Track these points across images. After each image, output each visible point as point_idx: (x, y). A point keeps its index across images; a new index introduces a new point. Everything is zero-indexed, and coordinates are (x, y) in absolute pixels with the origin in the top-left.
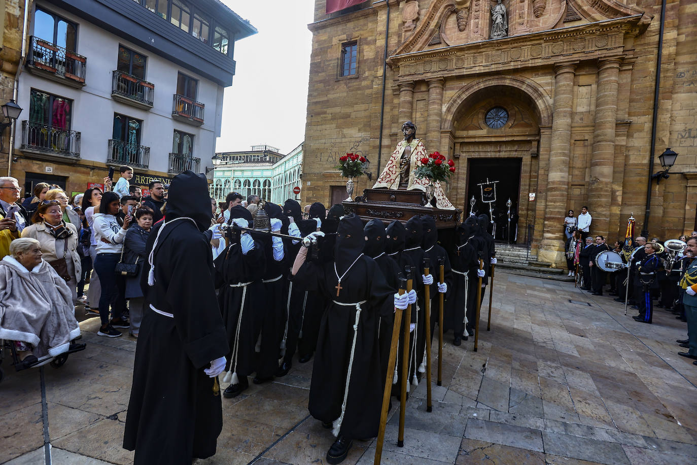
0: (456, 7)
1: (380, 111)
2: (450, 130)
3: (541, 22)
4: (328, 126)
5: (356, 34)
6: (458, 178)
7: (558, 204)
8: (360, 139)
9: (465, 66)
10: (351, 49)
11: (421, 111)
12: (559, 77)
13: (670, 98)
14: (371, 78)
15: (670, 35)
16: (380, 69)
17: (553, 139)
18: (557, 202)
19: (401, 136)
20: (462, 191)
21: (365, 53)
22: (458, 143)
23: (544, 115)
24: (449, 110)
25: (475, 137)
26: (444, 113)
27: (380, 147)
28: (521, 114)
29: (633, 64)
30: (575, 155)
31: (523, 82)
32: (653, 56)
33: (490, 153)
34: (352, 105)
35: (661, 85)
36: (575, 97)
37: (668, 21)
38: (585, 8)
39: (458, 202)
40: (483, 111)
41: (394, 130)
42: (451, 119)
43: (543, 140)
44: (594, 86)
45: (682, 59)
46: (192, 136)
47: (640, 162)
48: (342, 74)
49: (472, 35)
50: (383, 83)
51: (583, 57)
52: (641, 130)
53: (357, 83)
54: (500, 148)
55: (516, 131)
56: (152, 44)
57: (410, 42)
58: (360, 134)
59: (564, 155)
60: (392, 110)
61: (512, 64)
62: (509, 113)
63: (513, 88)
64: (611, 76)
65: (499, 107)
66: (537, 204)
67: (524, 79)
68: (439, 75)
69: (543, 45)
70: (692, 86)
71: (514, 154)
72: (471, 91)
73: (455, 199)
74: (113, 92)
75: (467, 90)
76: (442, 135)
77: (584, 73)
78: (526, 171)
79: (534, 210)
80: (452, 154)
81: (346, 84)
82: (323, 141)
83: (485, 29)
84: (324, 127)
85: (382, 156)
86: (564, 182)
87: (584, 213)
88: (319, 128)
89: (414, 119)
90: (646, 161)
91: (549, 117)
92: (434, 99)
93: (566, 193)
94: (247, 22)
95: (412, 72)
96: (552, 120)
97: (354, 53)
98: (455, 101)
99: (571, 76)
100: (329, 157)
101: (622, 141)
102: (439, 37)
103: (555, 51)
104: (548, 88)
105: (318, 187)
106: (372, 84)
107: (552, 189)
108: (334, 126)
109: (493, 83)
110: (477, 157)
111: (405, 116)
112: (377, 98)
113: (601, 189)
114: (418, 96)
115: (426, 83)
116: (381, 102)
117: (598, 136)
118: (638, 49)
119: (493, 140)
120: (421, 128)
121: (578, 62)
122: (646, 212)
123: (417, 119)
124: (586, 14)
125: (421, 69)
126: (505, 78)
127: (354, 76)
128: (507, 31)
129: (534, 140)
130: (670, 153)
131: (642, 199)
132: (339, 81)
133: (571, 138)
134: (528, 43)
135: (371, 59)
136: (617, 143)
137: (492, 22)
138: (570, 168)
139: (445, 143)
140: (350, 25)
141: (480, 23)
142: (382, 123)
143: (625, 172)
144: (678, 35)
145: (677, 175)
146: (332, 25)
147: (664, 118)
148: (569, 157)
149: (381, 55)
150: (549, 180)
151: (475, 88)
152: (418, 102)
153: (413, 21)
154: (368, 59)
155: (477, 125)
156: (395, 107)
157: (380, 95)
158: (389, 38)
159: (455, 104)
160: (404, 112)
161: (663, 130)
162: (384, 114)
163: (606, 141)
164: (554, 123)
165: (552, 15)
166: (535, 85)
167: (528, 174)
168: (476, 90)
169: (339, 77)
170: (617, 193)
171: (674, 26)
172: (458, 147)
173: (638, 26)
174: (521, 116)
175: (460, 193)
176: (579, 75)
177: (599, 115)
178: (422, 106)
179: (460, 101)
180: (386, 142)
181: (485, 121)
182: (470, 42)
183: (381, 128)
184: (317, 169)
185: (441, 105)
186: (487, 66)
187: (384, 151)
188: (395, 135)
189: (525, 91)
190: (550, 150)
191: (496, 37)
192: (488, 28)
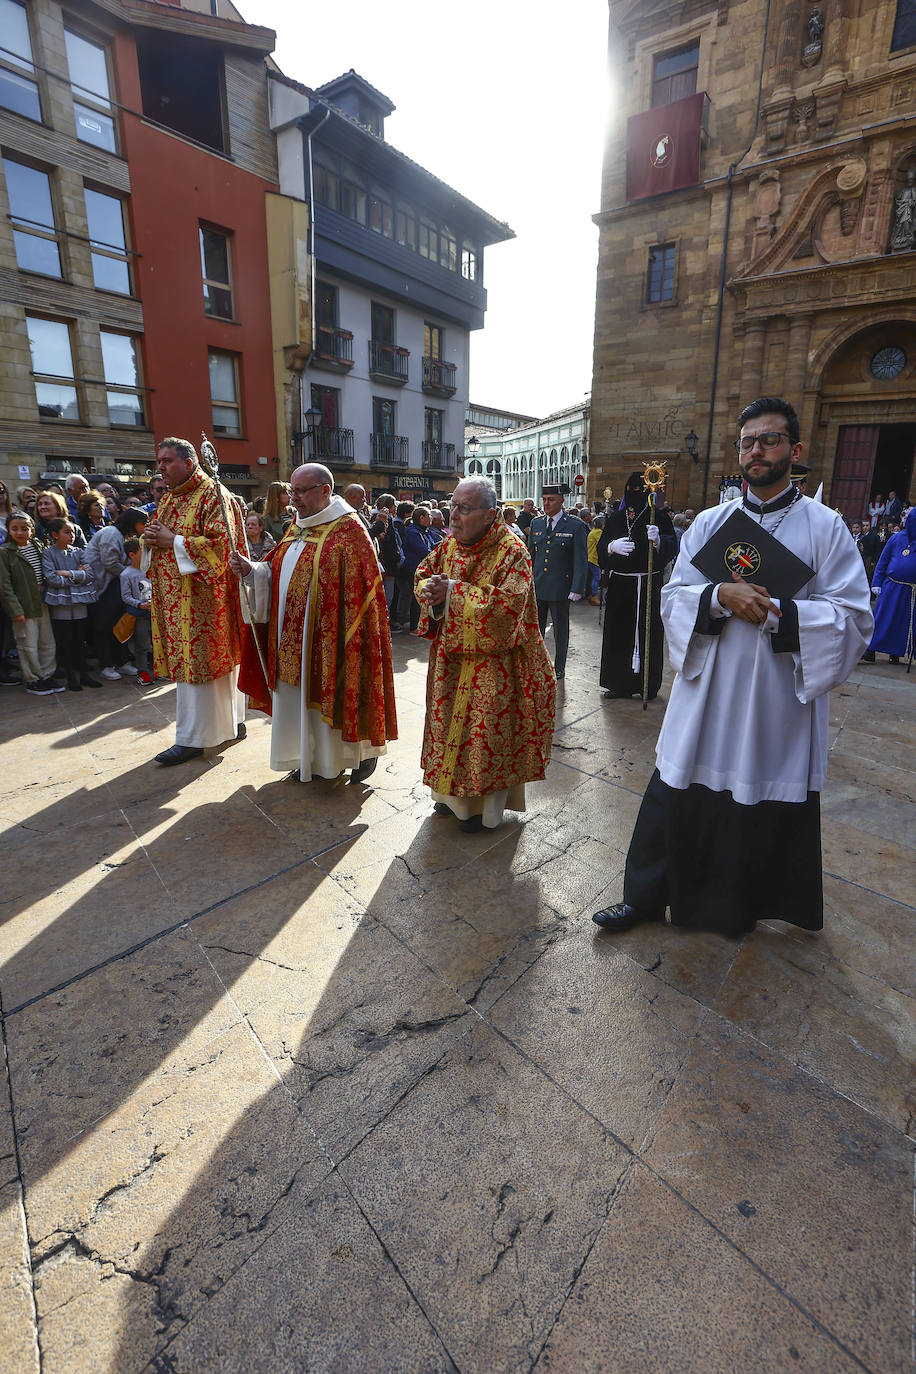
0: (841, 197)
1: (713, 360)
2: (818, 389)
4: (628, 383)
5: (673, 232)
6: (823, 456)
8: (679, 402)
9: (848, 293)
10: (664, 256)
11: (776, 362)
14: (698, 306)
16: (714, 294)
21: (688, 265)
22: (826, 404)
24: (818, 359)
25: (853, 395)
26: (810, 365)
27: (712, 415)
34: (667, 349)
40: (870, 353)
41: (735, 390)
42: (821, 372)
46: (442, 413)
48: (650, 300)
49: (862, 243)
50: (719, 317)
53: (675, 315)
56: (405, 293)
57: (767, 256)
58: (679, 395)
60: (731, 358)
62: (908, 356)
65: (895, 347)
68: (807, 308)
71: (908, 418)
72: (855, 329)
74: (370, 369)
75: (847, 328)
76: (807, 396)
80: (819, 420)
81: (656, 315)
82: (622, 406)
83: (882, 232)
84: (622, 384)
85: (714, 428)
88: (614, 386)
89: (765, 374)
92: (797, 344)
94: (505, 226)
95: (766, 303)
97: (670, 263)
100: (631, 429)
102: (811, 245)
105: (614, 474)
106: (701, 317)
108: (638, 382)
109: (888, 317)
110: (853, 423)
111: (752, 370)
112: (708, 338)
114: (773, 337)
115: (787, 319)
116: (714, 345)
119: (880, 398)
123: (770, 374)
125: (780, 298)
126: (905, 310)
127: (669, 303)
132: (646, 311)
135: (698, 275)
137: (895, 218)
139: (810, 407)
140: (664, 215)
141: (876, 223)
142: (715, 379)
146: (634, 215)
149: (716, 272)
151: (861, 324)
152: (773, 347)
153: (771, 216)
154: (694, 275)
155: (858, 376)
156: (737, 355)
157: (714, 335)
158: (730, 242)
159: (828, 351)
160: (751, 364)
162: (719, 366)
168: (862, 328)
169: (645, 305)
178: (777, 353)
179: (835, 346)
180: (720, 407)
181: (871, 366)
182: (859, 257)
183: (714, 386)
184: (611, 448)
185: (807, 353)
186: (880, 293)
187: (717, 420)
188: (736, 397)
191: (896, 247)
192: (887, 231)
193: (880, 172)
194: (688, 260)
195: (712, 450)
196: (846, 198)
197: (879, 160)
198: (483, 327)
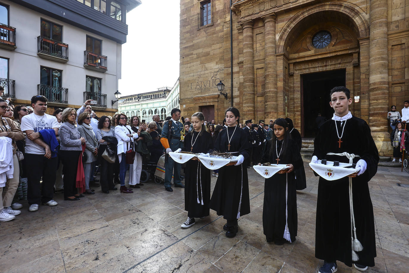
1: (230, 47)
2: (283, 53)
4: (195, 63)
6: (294, 91)
7: (380, 101)
8: (218, 69)
10: (207, 6)
11: (260, 42)
14: (222, 24)
16: (228, 16)
17: (371, 47)
19: (245, 62)
20: (298, 100)
21: (217, 7)
22: (291, 63)
23: (361, 29)
24: (281, 38)
25: (304, 57)
26: (277, 41)
27: (232, 73)
28: (342, 34)
30: (393, 59)
31: (341, 6)
33: (318, 68)
34: (210, 46)
36: (390, 9)
39: (295, 110)
40: (310, 36)
41: (241, 59)
42: (283, 45)
43: (363, 50)
46: (100, 79)
48: (202, 24)
50: (231, 26)
53: (213, 29)
54: (326, 63)
55: (338, 47)
56: (63, 16)
58: (217, 66)
59: (383, 59)
60: (238, 45)
62: (332, 34)
63: (332, 12)
65: (323, 32)
66: (362, 104)
67: (342, 2)
68: (271, 11)
71: (338, 67)
72: (298, 20)
73: (292, 107)
74: (38, 51)
75: (294, 20)
76: (277, 58)
78: (349, 79)
79: (359, 110)
80: (287, 72)
81: (205, 31)
82: (192, 74)
84: (192, 64)
85: (234, 80)
86: (385, 82)
87: (406, 107)
88: (189, 65)
89: (255, 49)
91: (366, 30)
92: (269, 31)
93: (386, 91)
95: (251, 13)
96: (369, 32)
97: (210, 8)
98: (285, 30)
100: (197, 85)
104: (364, 6)
105: (191, 108)
106: (223, 28)
107: (373, 90)
108: (199, 62)
109: (315, 10)
110: (307, 72)
111: (248, 47)
112: (227, 37)
114: (257, 31)
115: (262, 20)
116: (230, 40)
119: (320, 57)
120: (261, 55)
123: (257, 49)
125: (257, 10)
126: (325, 5)
127: (210, 25)
129: (355, 53)
132: (200, 29)
133: (388, 45)
135: (221, 10)
138: (389, 69)
139: (280, 64)
142: (232, 55)
148: (388, 60)
149: (228, 5)
150: (370, 83)
151: (301, 17)
152: (257, 36)
154: (219, 10)
155: (306, 48)
156: (240, 42)
157: (229, 35)
159: (286, 33)
160: (247, 44)
162: (233, 49)
164: (372, 33)
166: (352, 5)
167: (352, 81)
168: (302, 19)
169: (199, 27)
172: (292, 67)
174: (342, 35)
175: (297, 102)
178: (260, 38)
179: (289, 30)
180: (236, 69)
181: (312, 43)
183: (232, 59)
184: (189, 95)
185: (275, 35)
187: (235, 76)
188: (242, 62)
189: (344, 12)
190: (369, 57)
195: (234, 92)
198: (126, 42)
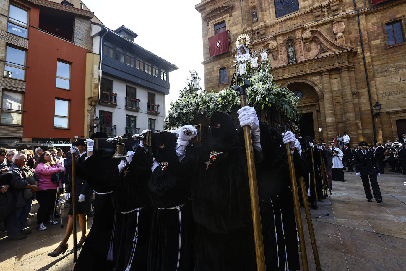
0: (271, 50)
3: (310, 54)
5: (225, 64)
7: (333, 132)
9: (280, 75)
10: (223, 71)
12: (323, 76)
13: (374, 80)
15: (367, 54)
17: (325, 103)
18: (332, 131)
21: (231, 73)
23: (319, 93)
28: (309, 93)
29: (354, 68)
30: (337, 109)
31: (307, 80)
32: (362, 64)
35: (368, 75)
36: (332, 84)
37: (365, 49)
38: (329, 47)
43: (321, 104)
44: (339, 79)
45: (376, 63)
47: (366, 109)
48: (220, 83)
49: (280, 62)
51: (332, 67)
52: (364, 95)
54: (301, 109)
55: (307, 100)
56: (139, 83)
59: (331, 110)
61: (301, 73)
62: (303, 93)
63: (303, 83)
64: (345, 75)
65: (298, 91)
66: (323, 133)
67: (307, 78)
69: (313, 64)
70: (382, 74)
71: (308, 111)
74: (125, 107)
77: (333, 73)
78: (315, 118)
79: (322, 136)
81: (223, 88)
83: (286, 59)
86: (334, 122)
87: (346, 135)
90: (369, 108)
91: (321, 94)
93: (335, 127)
94: (174, 65)
97: (225, 73)
99: (329, 75)
101: (356, 101)
103: (319, 66)
104: (319, 81)
107: (328, 126)
109: (293, 81)
113: (351, 123)
117: (345, 100)
118: (355, 61)
121: (330, 70)
122: (374, 131)
124: (329, 50)
126: (299, 79)
128: (296, 58)
129: (317, 104)
130: (378, 105)
131: (371, 126)
133: (333, 102)
134: (306, 63)
136: (354, 102)
137: (288, 55)
138: (335, 115)
140: (222, 61)
141: (283, 56)
143: (361, 114)
144: (371, 54)
145: (385, 113)
146: (213, 61)
147: (373, 89)
148: (334, 111)
150: (327, 122)
161: (374, 94)
163: (349, 102)
164: (324, 96)
165: (315, 51)
166: (313, 80)
167: (317, 120)
169: (219, 85)
170: (359, 124)
171: (368, 51)
173: (353, 53)
176: (332, 75)
177: (344, 91)
182: (280, 65)
186: (290, 75)
189: (309, 83)
190: (324, 108)
191: (291, 62)
192: (287, 58)
193: (281, 44)
194: (230, 71)
196: (273, 51)
197: (280, 41)
198: (169, 94)
